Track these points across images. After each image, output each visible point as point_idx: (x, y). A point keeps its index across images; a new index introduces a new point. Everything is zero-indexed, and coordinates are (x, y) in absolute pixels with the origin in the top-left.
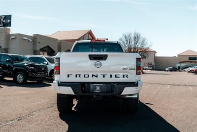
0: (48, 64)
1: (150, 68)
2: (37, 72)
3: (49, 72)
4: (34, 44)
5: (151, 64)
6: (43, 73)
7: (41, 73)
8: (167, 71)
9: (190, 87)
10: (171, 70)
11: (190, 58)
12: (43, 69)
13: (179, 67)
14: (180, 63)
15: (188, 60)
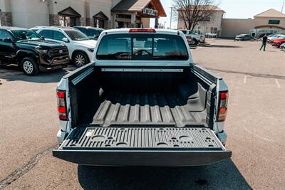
0: (69, 41)
1: (214, 34)
2: (53, 57)
3: (70, 55)
4: (48, 5)
5: (216, 29)
6: (61, 57)
7: (58, 59)
8: (238, 40)
9: (276, 80)
10: (243, 39)
11: (271, 22)
12: (61, 51)
13: (253, 34)
14: (256, 28)
15: (267, 24)
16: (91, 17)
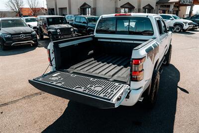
16: (142, 8)
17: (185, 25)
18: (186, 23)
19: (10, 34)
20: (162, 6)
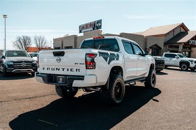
17: (191, 63)
18: (192, 61)
19: (13, 62)
20: (171, 47)
